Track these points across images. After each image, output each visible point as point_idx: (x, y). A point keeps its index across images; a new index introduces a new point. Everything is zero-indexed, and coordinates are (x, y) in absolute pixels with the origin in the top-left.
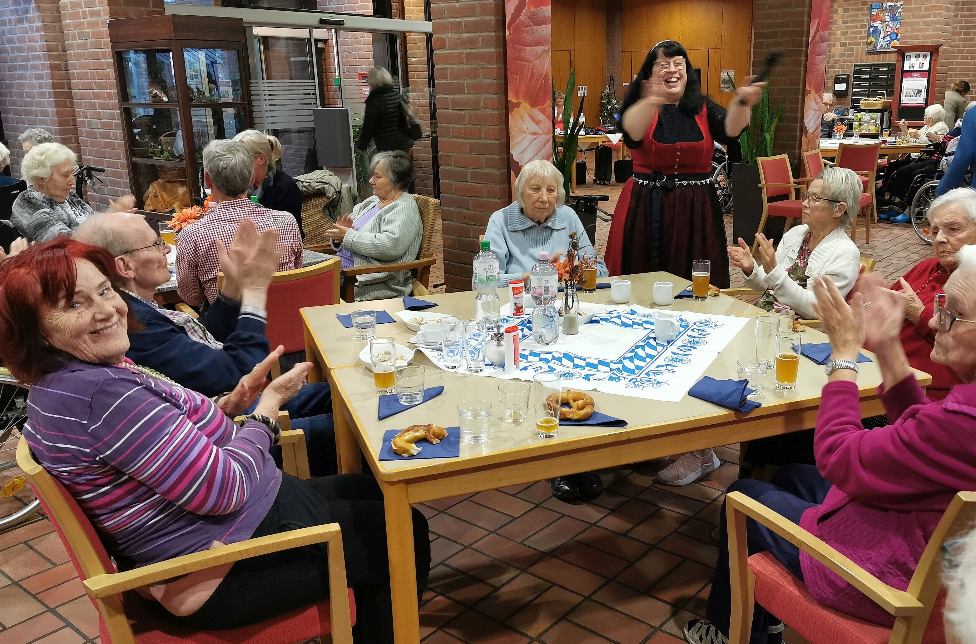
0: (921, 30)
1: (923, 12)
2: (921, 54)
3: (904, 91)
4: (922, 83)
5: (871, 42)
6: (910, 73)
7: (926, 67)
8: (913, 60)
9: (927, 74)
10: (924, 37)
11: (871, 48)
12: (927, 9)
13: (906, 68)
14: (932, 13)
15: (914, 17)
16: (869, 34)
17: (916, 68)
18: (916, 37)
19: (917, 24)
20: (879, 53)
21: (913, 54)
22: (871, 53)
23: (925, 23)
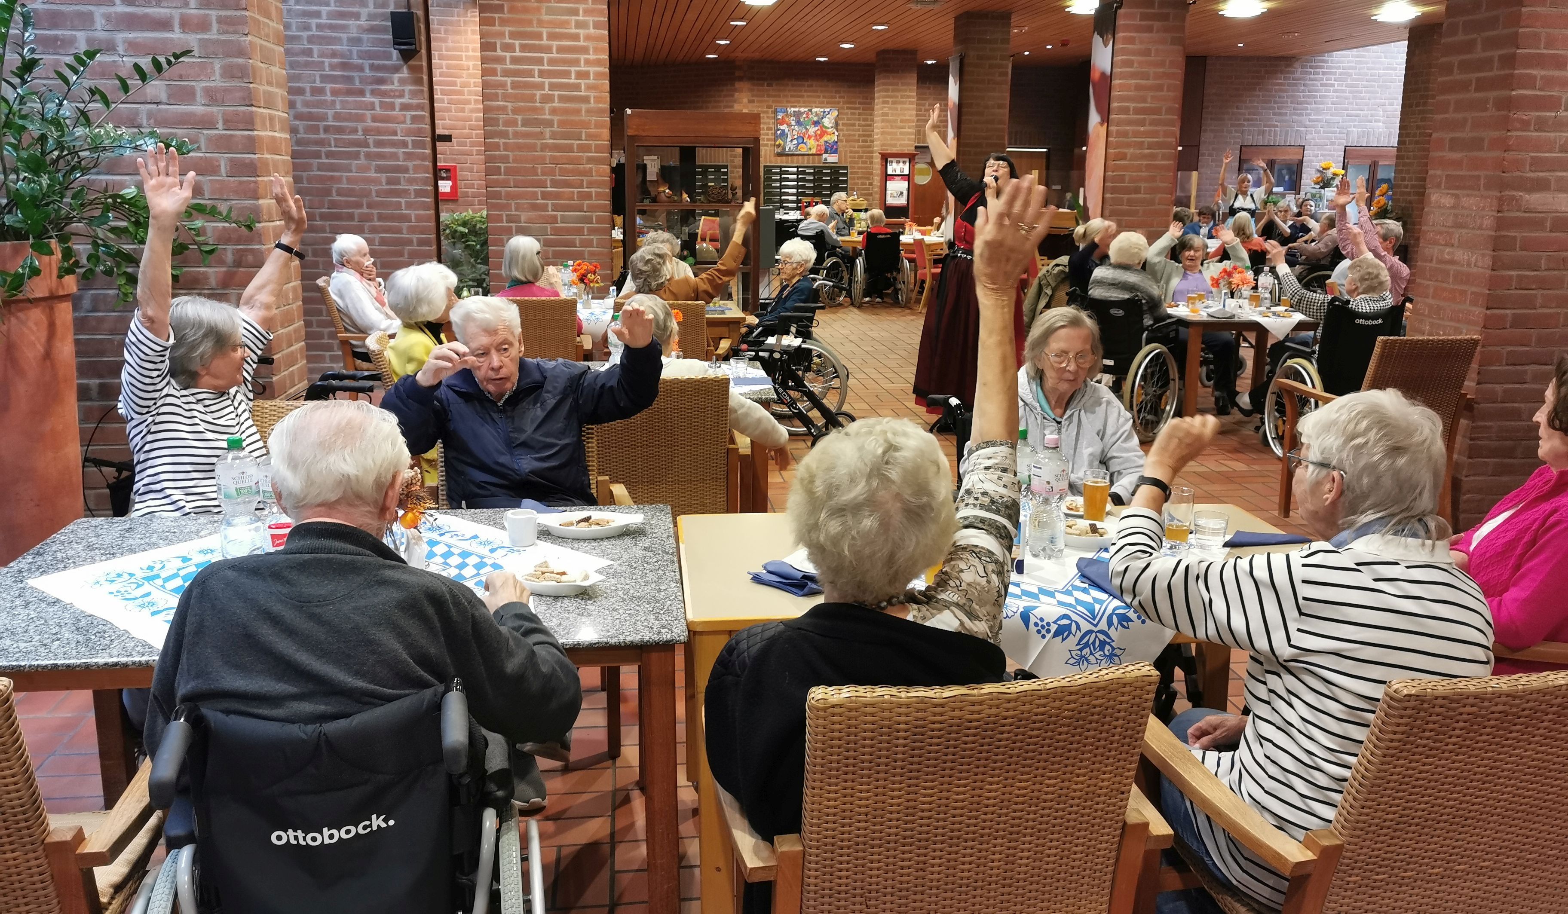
0: (898, 139)
1: (899, 124)
2: (901, 160)
3: (888, 192)
4: (903, 185)
5: (779, 145)
6: (893, 177)
7: (906, 172)
8: (894, 165)
9: (908, 178)
10: (901, 145)
11: (779, 150)
12: (902, 121)
13: (890, 172)
14: (907, 125)
15: (892, 127)
16: (776, 138)
17: (898, 172)
18: (895, 145)
19: (895, 134)
20: (788, 155)
21: (894, 160)
22: (779, 155)
23: (901, 133)
